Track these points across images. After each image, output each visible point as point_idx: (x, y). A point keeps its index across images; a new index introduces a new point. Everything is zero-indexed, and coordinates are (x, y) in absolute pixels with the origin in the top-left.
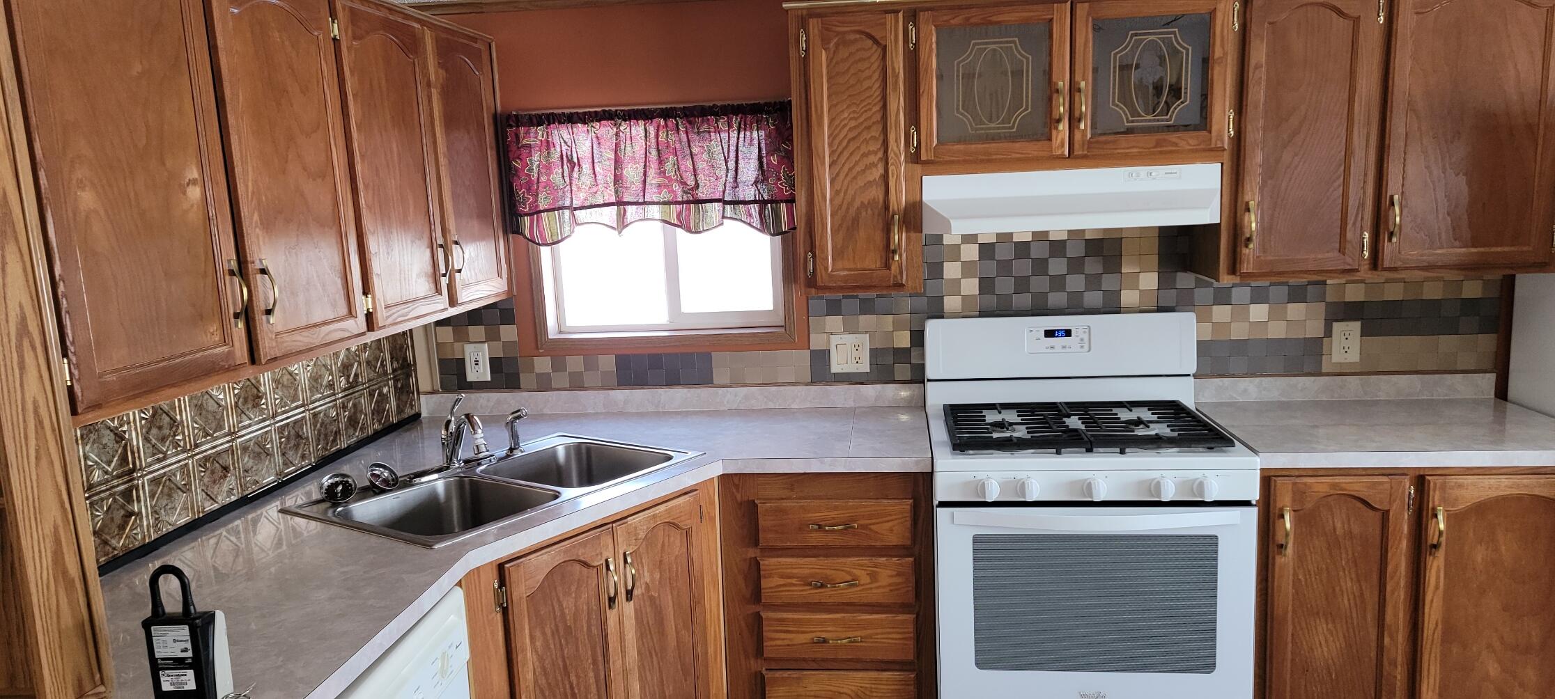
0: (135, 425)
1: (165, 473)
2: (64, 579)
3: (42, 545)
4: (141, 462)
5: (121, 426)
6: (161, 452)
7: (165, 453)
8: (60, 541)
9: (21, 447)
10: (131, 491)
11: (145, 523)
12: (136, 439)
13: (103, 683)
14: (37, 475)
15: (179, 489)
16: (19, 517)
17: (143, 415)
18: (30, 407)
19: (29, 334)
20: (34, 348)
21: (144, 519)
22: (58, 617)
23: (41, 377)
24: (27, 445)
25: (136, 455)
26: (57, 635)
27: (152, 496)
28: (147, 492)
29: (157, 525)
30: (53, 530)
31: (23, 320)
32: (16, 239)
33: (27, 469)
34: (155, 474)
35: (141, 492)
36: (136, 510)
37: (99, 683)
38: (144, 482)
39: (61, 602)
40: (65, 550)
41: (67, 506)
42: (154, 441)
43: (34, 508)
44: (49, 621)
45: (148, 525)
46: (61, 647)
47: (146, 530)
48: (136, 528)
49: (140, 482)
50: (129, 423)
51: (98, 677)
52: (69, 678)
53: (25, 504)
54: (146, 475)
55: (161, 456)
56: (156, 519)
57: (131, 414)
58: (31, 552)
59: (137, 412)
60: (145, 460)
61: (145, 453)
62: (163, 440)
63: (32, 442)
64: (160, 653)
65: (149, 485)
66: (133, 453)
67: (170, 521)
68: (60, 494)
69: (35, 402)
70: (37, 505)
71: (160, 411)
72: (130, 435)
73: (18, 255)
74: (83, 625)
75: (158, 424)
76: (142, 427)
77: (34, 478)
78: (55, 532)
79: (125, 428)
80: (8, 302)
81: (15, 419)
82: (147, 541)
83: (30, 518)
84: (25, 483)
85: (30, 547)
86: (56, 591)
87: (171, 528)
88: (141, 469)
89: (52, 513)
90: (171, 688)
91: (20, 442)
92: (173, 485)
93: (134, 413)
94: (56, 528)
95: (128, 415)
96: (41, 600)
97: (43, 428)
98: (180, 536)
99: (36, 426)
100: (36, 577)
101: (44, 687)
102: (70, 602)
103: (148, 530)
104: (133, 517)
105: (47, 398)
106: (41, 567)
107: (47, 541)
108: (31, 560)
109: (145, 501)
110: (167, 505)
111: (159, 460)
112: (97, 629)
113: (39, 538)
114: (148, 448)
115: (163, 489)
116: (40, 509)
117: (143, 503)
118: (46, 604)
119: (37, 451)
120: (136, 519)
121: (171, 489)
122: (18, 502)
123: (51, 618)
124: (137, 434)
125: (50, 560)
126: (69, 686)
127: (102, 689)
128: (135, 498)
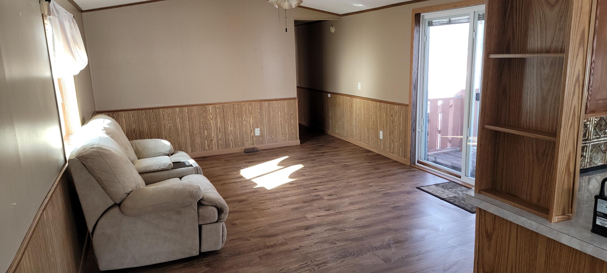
0: (592, 122)
1: (598, 143)
2: (568, 171)
3: (564, 158)
4: (591, 137)
5: (587, 122)
6: (599, 135)
7: (600, 136)
8: (570, 158)
9: (567, 121)
10: (585, 147)
11: (586, 161)
12: (591, 128)
13: (571, 212)
14: (569, 133)
15: (602, 151)
16: (560, 146)
17: (596, 119)
18: (573, 108)
19: (579, 81)
20: (579, 87)
21: (586, 159)
22: (563, 184)
23: (579, 97)
24: (568, 121)
25: (590, 134)
26: (561, 190)
27: (591, 151)
28: (590, 149)
29: (590, 163)
30: (569, 153)
31: (579, 75)
32: (584, 46)
33: (566, 130)
34: (595, 143)
35: (588, 149)
36: (584, 155)
37: (570, 212)
38: (590, 145)
39: (565, 180)
40: (571, 161)
41: (575, 146)
42: (597, 130)
43: (565, 144)
44: (560, 185)
45: (587, 162)
46: (561, 195)
47: (586, 163)
48: (583, 162)
49: (588, 145)
50: (590, 121)
51: (570, 210)
52: (561, 206)
53: (563, 142)
54: (591, 143)
55: (598, 136)
56: (591, 160)
57: (592, 118)
58: (560, 159)
59: (594, 118)
60: (592, 137)
61: (593, 134)
62: (601, 130)
63: (570, 121)
64: (599, 209)
65: (591, 147)
66: (589, 133)
67: (595, 163)
68: (574, 140)
69: (575, 107)
70: (566, 144)
71: (602, 119)
72: (590, 126)
73: (583, 52)
74: (570, 190)
75: (600, 124)
76: (594, 124)
77: (568, 133)
78: (569, 154)
79: (588, 123)
80: (575, 69)
81: (567, 111)
82: (585, 168)
83: (563, 147)
84: (565, 134)
85: (561, 157)
86: (565, 175)
87: (595, 166)
88: (590, 140)
89: (570, 148)
90: (600, 224)
91: (567, 120)
92: (600, 149)
93: (593, 118)
94: (570, 153)
95: (591, 119)
96: (560, 176)
97: (575, 116)
98: (598, 169)
99: (573, 115)
100: (560, 168)
101: (553, 207)
102: (568, 181)
103: (587, 164)
104: (583, 157)
105: (579, 105)
106: (562, 165)
107: (566, 157)
108: (560, 162)
109: (588, 152)
110: (596, 156)
111: (597, 138)
112: (574, 194)
113: (564, 155)
114: (595, 132)
115: (596, 149)
116: (567, 145)
117: (587, 153)
118: (561, 178)
119: (571, 124)
120: (583, 158)
121: (598, 150)
122: (561, 141)
123: (561, 184)
124: (592, 126)
125: (565, 164)
126: (561, 209)
127: (571, 215)
128: (585, 150)
